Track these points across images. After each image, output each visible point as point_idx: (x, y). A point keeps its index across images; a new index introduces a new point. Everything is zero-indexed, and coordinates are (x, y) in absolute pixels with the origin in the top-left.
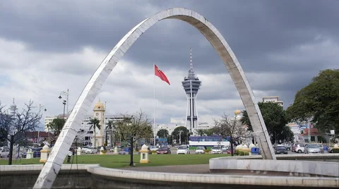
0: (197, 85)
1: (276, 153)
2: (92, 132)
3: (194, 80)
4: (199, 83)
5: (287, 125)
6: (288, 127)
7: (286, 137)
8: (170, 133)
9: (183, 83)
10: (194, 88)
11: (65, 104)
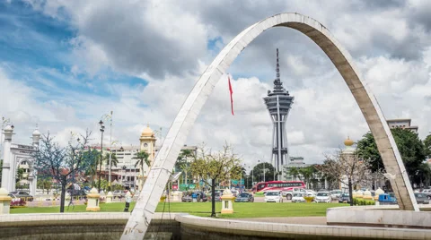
0: (288, 102)
1: (418, 203)
2: (138, 170)
3: (283, 96)
4: (291, 99)
5: (424, 162)
6: (426, 165)
7: (424, 179)
8: (248, 173)
9: (266, 100)
10: (283, 107)
11: (102, 131)
